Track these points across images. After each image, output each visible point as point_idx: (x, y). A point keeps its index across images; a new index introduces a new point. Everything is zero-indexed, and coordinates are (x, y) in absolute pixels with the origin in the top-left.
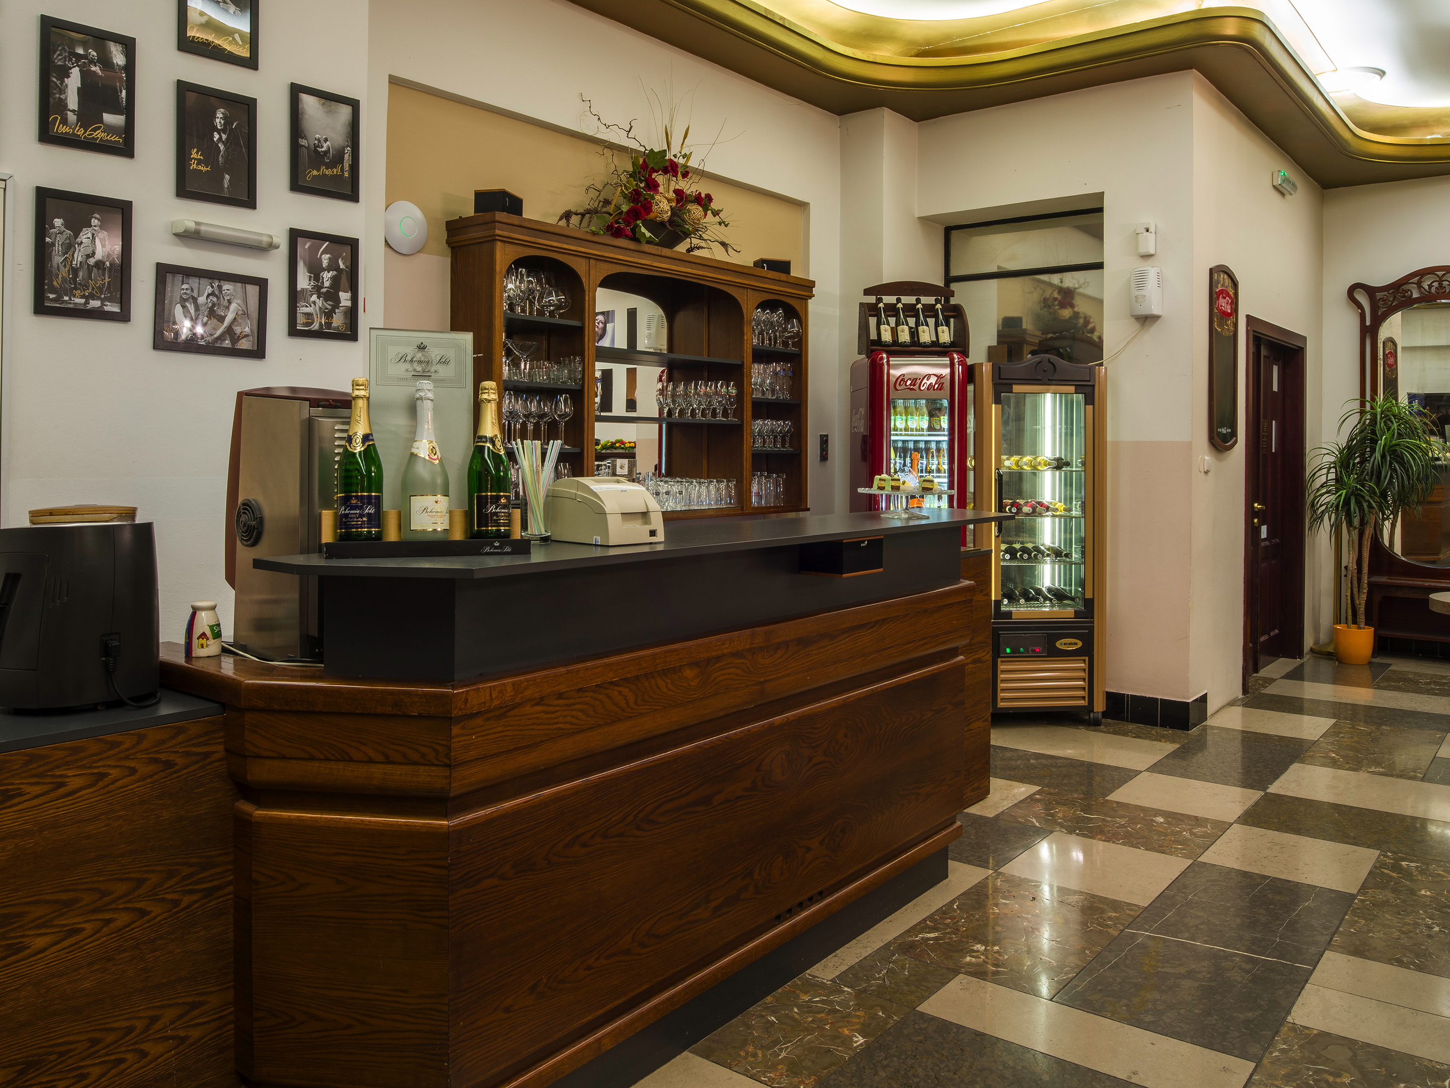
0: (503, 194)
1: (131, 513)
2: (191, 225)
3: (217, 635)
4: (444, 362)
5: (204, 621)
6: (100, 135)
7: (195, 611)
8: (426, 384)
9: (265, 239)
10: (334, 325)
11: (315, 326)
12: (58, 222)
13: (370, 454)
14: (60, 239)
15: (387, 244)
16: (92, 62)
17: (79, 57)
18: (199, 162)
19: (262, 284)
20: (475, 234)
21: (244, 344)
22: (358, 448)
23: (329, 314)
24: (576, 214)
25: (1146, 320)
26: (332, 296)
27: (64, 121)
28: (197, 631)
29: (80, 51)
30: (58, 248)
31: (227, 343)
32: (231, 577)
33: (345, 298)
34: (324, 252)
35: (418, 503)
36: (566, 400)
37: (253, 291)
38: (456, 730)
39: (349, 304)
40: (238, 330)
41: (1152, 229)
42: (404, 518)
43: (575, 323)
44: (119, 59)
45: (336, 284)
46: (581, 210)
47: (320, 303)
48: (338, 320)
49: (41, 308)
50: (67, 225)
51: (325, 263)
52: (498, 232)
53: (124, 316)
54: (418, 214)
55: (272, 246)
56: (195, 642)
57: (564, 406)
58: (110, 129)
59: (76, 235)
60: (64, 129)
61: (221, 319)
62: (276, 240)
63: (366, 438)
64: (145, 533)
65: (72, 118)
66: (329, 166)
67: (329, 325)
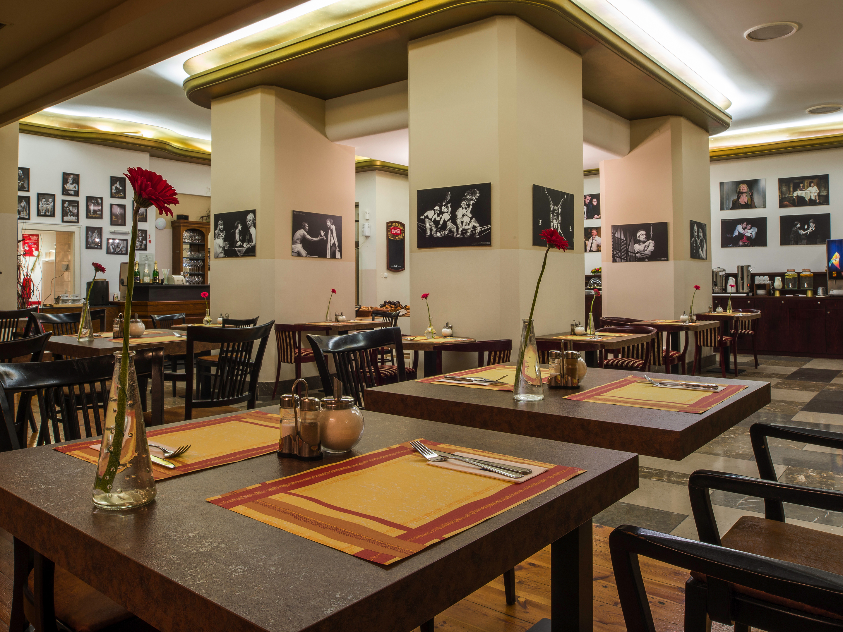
0: (183, 216)
1: (106, 280)
2: (113, 231)
3: (118, 298)
4: (150, 258)
5: (116, 296)
6: (97, 216)
7: (114, 294)
8: (146, 261)
9: (128, 232)
10: (142, 247)
11: (138, 248)
12: (90, 232)
13: (138, 272)
14: (90, 235)
15: (156, 227)
16: (95, 203)
17: (93, 202)
18: (115, 218)
19: (127, 240)
20: (177, 225)
21: (124, 252)
22: (137, 270)
23: (141, 245)
24: (205, 216)
25: (367, 237)
26: (142, 242)
27: (91, 214)
28: (115, 297)
29: (93, 201)
30: (90, 237)
31: (120, 252)
32: (120, 290)
33: (144, 242)
34: (140, 233)
35: (145, 278)
36: (201, 261)
37: (125, 242)
38: (148, 307)
39: (145, 243)
40: (122, 250)
41: (368, 213)
42: (143, 280)
43: (203, 243)
44: (100, 201)
45: (143, 239)
46: (207, 215)
47: (139, 243)
48: (143, 247)
49: (87, 248)
50: (91, 233)
51: (140, 235)
52: (181, 224)
53: (101, 248)
54: (164, 220)
55: (129, 233)
56: (114, 299)
57: (200, 263)
58: (98, 214)
59: (93, 234)
60: (90, 216)
61: (119, 248)
62: (130, 232)
63: (138, 269)
64: (107, 282)
65: (92, 213)
66: (141, 216)
67: (141, 248)
